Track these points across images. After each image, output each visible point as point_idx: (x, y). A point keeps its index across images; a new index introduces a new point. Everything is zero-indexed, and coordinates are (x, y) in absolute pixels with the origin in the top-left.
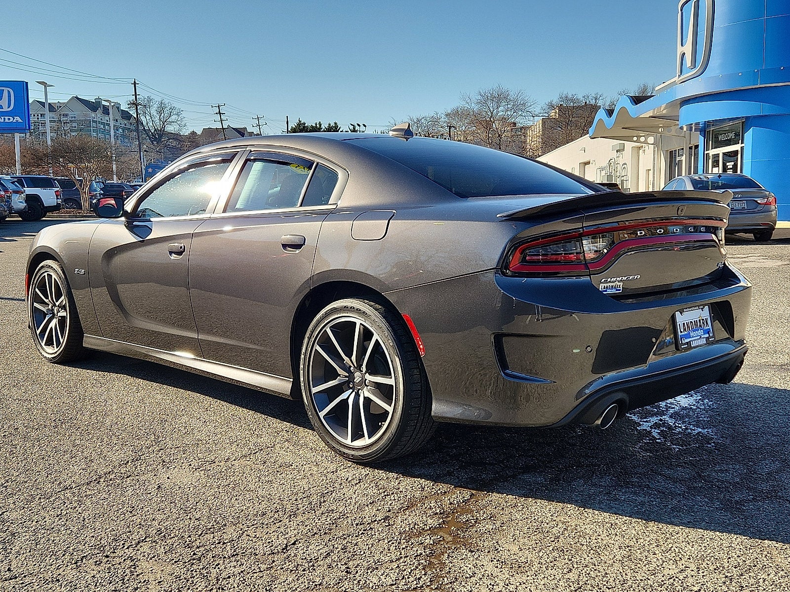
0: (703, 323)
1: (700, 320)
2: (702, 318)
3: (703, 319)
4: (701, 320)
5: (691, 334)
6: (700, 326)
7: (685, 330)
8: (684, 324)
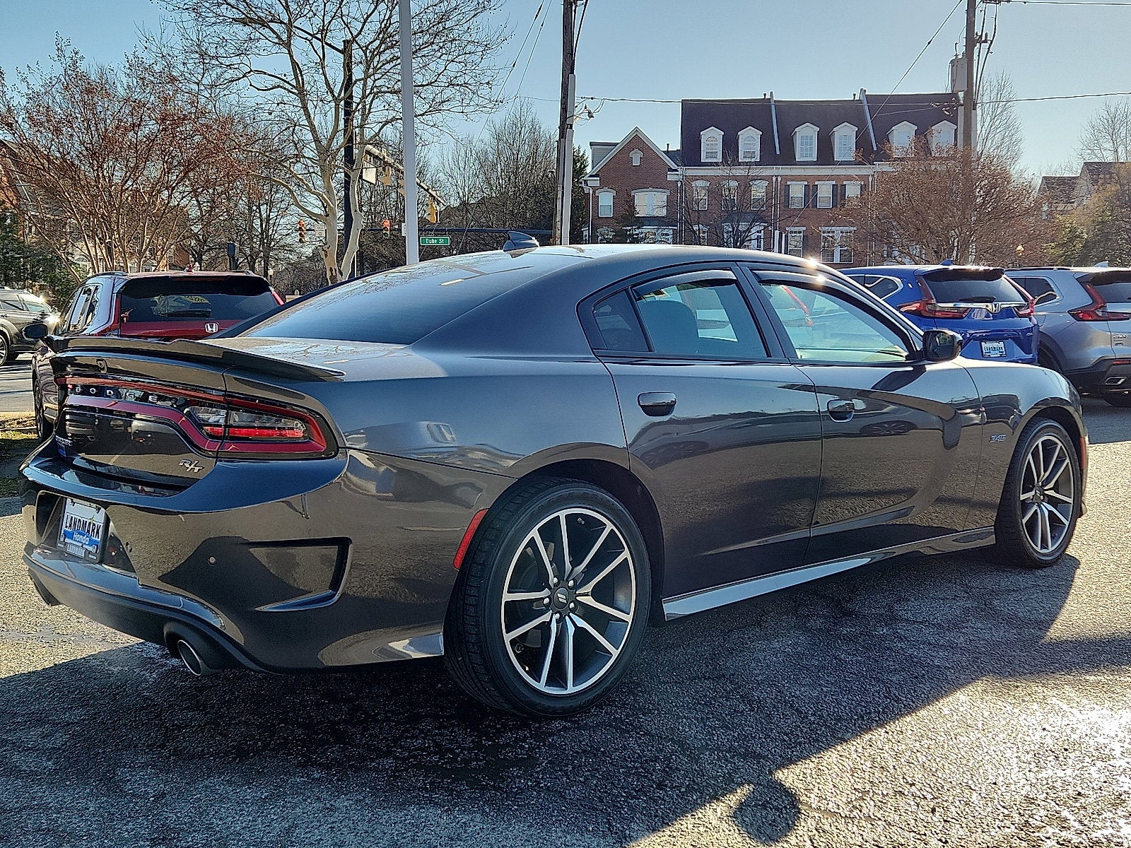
0: (93, 530)
1: (90, 523)
2: (94, 522)
3: (94, 525)
4: (92, 525)
5: (75, 536)
6: (88, 531)
7: (70, 526)
8: (72, 517)
